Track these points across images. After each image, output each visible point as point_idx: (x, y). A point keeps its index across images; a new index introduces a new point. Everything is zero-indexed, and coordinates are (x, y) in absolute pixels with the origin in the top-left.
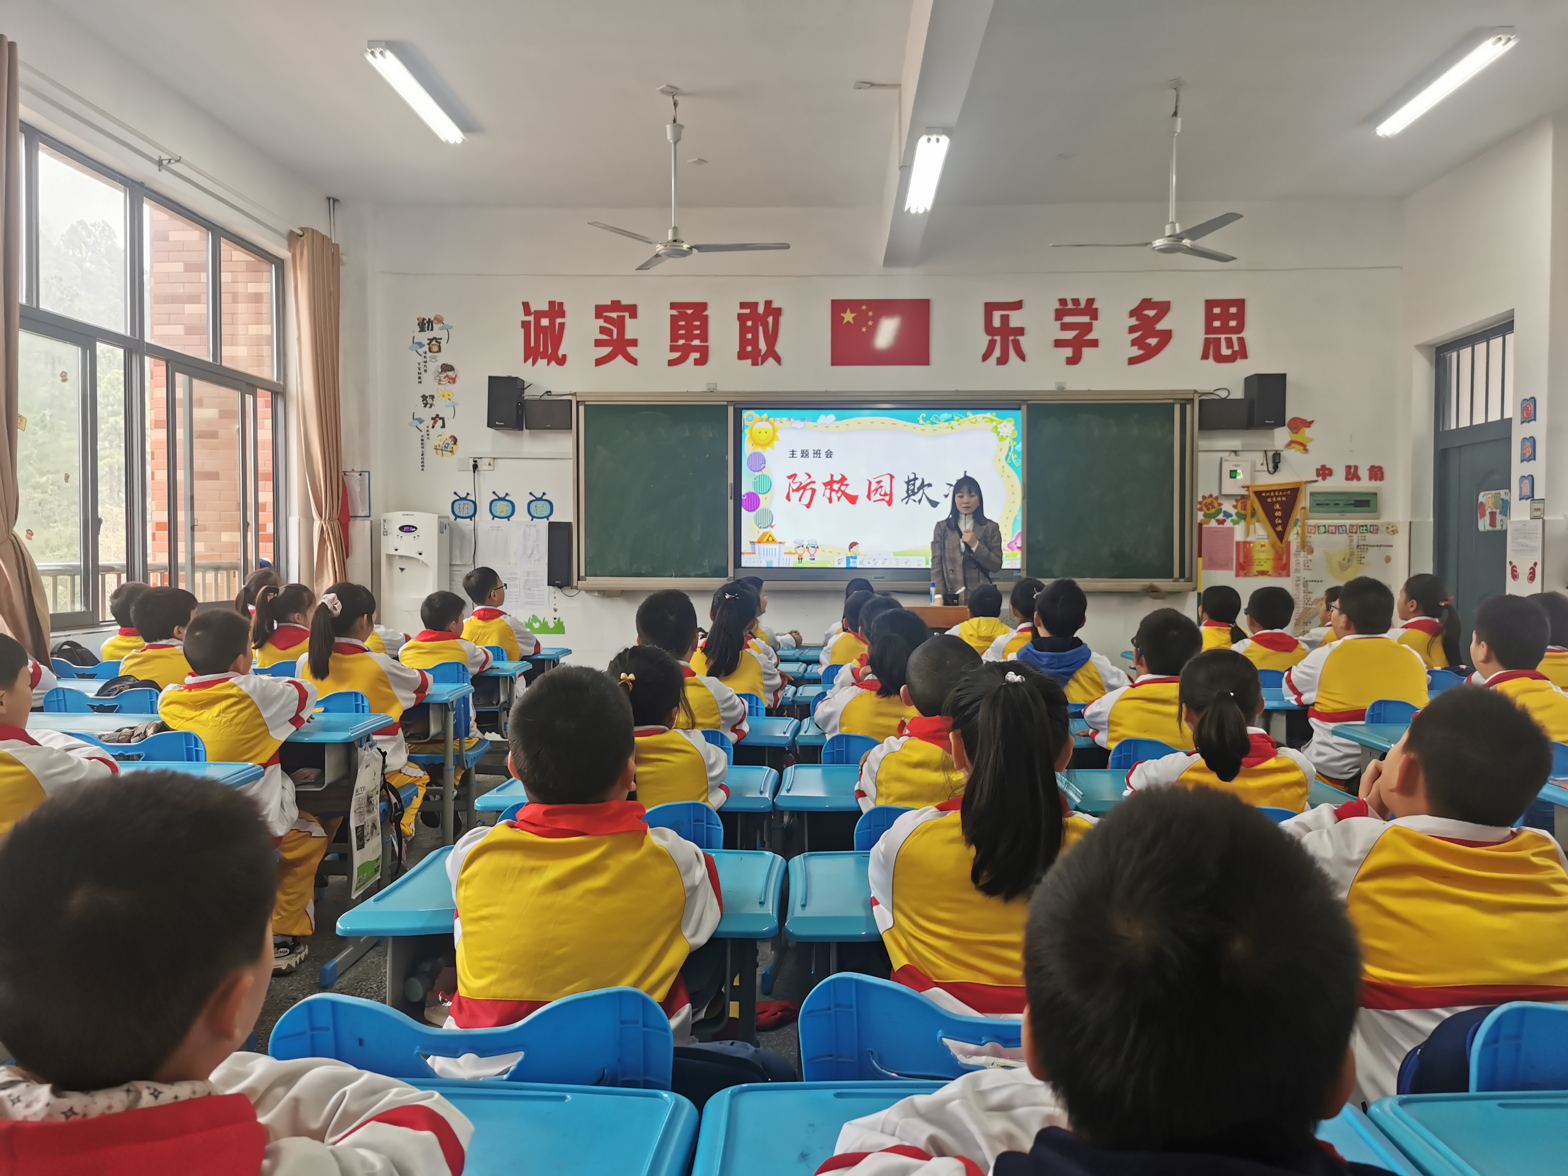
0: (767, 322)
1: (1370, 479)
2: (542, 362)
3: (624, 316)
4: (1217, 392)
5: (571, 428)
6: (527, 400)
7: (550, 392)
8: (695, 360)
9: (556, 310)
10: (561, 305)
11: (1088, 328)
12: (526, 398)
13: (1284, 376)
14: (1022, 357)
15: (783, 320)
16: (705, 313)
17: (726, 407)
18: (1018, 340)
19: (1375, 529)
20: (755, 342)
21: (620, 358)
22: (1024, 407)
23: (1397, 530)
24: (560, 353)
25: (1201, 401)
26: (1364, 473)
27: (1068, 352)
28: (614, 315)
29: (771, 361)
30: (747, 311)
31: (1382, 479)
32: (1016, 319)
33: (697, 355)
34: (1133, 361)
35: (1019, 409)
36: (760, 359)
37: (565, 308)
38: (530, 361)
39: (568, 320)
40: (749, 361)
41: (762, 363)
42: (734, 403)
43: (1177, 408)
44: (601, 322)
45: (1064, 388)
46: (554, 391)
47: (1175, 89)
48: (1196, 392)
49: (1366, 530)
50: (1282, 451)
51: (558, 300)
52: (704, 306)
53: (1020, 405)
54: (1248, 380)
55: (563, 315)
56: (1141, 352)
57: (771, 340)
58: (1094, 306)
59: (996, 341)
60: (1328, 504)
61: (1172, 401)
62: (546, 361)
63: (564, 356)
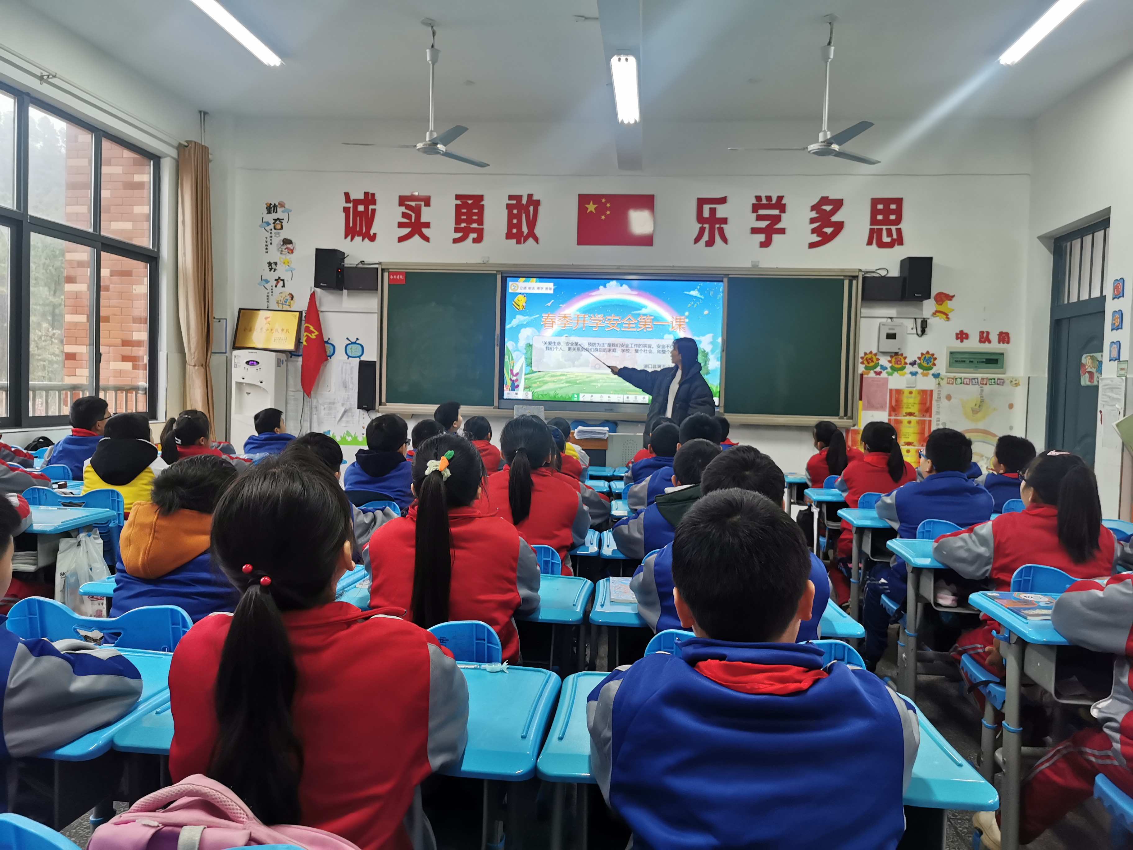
0: (529, 211)
1: (999, 343)
2: (358, 239)
3: (420, 205)
4: (878, 271)
5: (377, 290)
6: (346, 267)
7: (363, 261)
8: (474, 239)
9: (370, 199)
10: (373, 195)
11: (777, 219)
12: (346, 265)
13: (931, 259)
14: (725, 240)
15: (541, 209)
16: (482, 203)
17: (495, 275)
18: (723, 228)
19: (1001, 382)
20: (519, 226)
21: (417, 237)
22: (726, 280)
23: (1019, 383)
24: (372, 232)
25: (864, 279)
26: (994, 337)
27: (762, 237)
28: (413, 204)
29: (531, 240)
30: (514, 202)
31: (1008, 342)
32: (721, 211)
33: (475, 235)
34: (812, 245)
35: (722, 281)
36: (523, 239)
37: (376, 197)
38: (349, 238)
39: (378, 207)
40: (515, 241)
41: (524, 242)
42: (502, 273)
43: (846, 283)
44: (403, 209)
45: (758, 266)
46: (367, 260)
47: (830, 23)
48: (860, 270)
49: (994, 382)
50: (929, 319)
51: (371, 192)
52: (481, 198)
53: (723, 278)
54: (903, 262)
55: (374, 202)
56: (819, 239)
57: (532, 224)
58: (783, 202)
59: (705, 228)
60: (964, 361)
61: (842, 277)
62: (361, 238)
63: (375, 234)
